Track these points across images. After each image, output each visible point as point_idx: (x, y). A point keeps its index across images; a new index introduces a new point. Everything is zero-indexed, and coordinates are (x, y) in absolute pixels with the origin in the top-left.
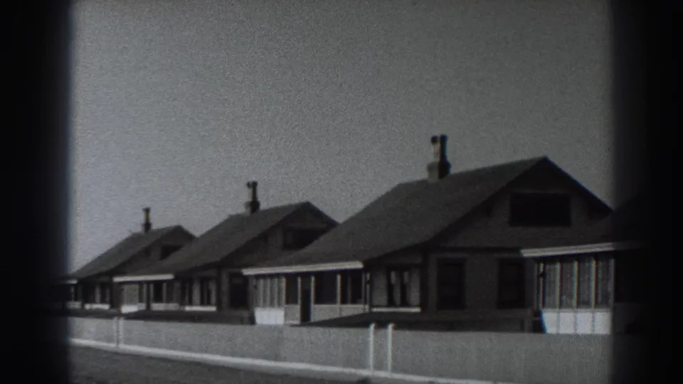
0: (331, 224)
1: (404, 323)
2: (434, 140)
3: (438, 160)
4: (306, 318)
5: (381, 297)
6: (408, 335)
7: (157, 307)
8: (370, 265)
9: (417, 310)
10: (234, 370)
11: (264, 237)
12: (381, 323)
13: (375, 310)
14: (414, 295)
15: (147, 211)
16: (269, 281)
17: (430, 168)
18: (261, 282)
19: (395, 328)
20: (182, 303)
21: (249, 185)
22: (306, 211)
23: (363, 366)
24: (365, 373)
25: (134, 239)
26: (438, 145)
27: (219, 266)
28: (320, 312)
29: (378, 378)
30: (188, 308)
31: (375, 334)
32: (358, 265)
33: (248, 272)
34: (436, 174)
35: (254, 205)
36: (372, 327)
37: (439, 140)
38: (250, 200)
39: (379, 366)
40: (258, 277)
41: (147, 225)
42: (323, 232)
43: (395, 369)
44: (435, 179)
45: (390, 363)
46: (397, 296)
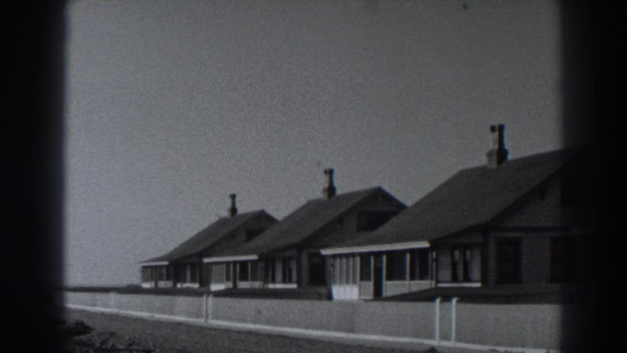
0: (401, 207)
1: (467, 297)
2: (493, 129)
3: (496, 147)
4: (378, 294)
5: (446, 273)
6: (469, 306)
7: (243, 285)
8: (436, 245)
9: (478, 285)
10: (311, 341)
11: (340, 220)
12: (446, 296)
13: (440, 285)
14: (476, 273)
15: (233, 197)
16: (344, 260)
17: (489, 155)
18: (338, 260)
19: (458, 302)
20: (266, 281)
21: (325, 172)
22: (378, 195)
23: (431, 336)
24: (434, 343)
25: (222, 222)
26: (497, 134)
27: (299, 247)
28: (391, 287)
29: (443, 347)
30: (271, 286)
31: (440, 307)
32: (425, 245)
33: (325, 252)
34: (495, 158)
35: (331, 190)
36: (438, 301)
37: (497, 129)
38: (327, 185)
39: (445, 337)
40: (335, 256)
41: (233, 210)
42: (394, 214)
43: (458, 340)
44: (494, 165)
45: (453, 334)
46: (460, 273)
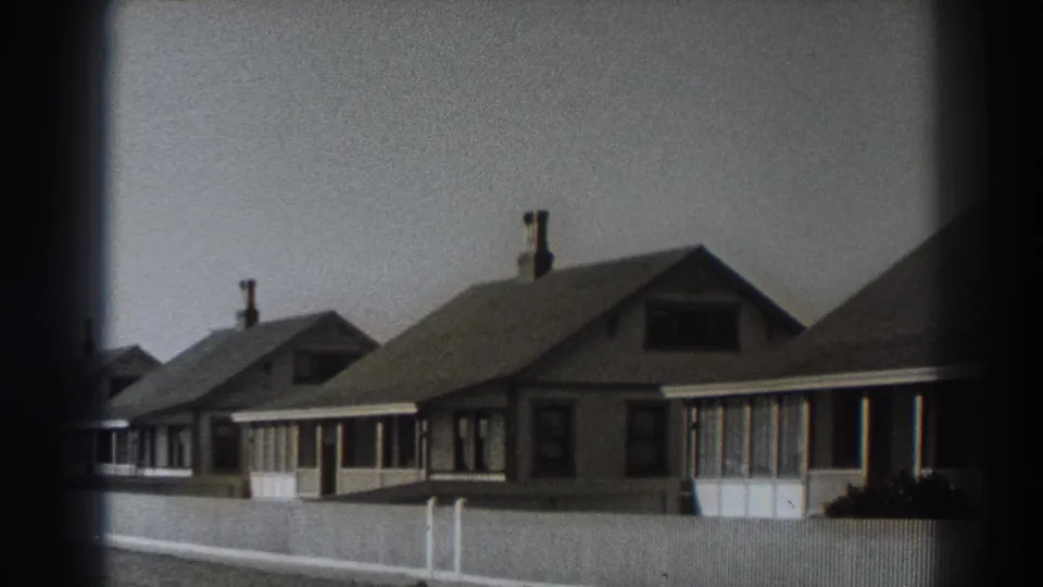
0: (368, 345)
1: (480, 498)
2: (528, 218)
3: (533, 249)
4: (328, 487)
5: (443, 458)
6: (486, 515)
8: (427, 409)
9: (501, 478)
11: (265, 364)
12: (445, 496)
13: (434, 477)
14: (496, 455)
16: (272, 430)
17: (522, 260)
18: (261, 431)
19: (466, 505)
20: (140, 465)
21: (242, 285)
22: (330, 324)
23: (419, 562)
24: (424, 573)
26: (535, 226)
27: (196, 407)
28: (350, 479)
29: (440, 582)
30: (149, 472)
31: (434, 513)
32: (410, 409)
33: (238, 417)
34: (531, 267)
35: (250, 315)
36: (431, 502)
37: (535, 218)
38: (243, 306)
39: (443, 563)
40: (255, 425)
41: (88, 346)
42: (357, 356)
43: (466, 568)
44: (530, 278)
45: (458, 559)
46: (469, 456)
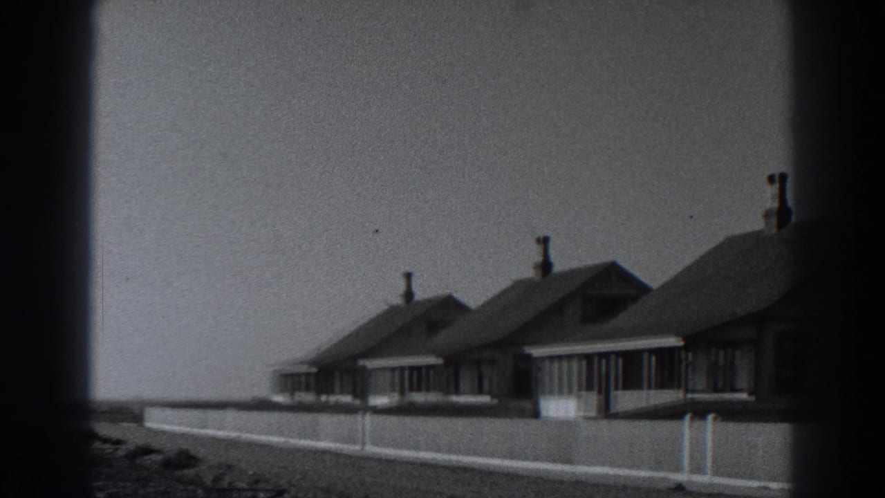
0: (643, 289)
1: (729, 413)
2: (771, 179)
3: (776, 205)
4: (606, 411)
5: (701, 381)
6: (732, 427)
7: (419, 398)
8: (692, 341)
9: (744, 396)
10: (512, 476)
11: (558, 308)
12: (700, 411)
13: (690, 396)
14: (743, 379)
15: (408, 276)
16: (565, 364)
17: (767, 215)
18: (556, 365)
19: (715, 419)
20: (448, 393)
21: (538, 241)
22: (612, 272)
23: (678, 469)
24: (682, 477)
25: (393, 311)
26: (777, 185)
27: (499, 345)
28: (626, 400)
29: (692, 482)
30: (454, 399)
31: (691, 427)
32: (672, 341)
33: (537, 352)
34: (774, 221)
35: (545, 266)
36: (688, 417)
37: (777, 178)
38: (540, 259)
39: (698, 469)
40: (552, 358)
41: (409, 295)
42: (634, 299)
43: (716, 473)
44: (774, 231)
45: (709, 464)
46: (722, 379)
